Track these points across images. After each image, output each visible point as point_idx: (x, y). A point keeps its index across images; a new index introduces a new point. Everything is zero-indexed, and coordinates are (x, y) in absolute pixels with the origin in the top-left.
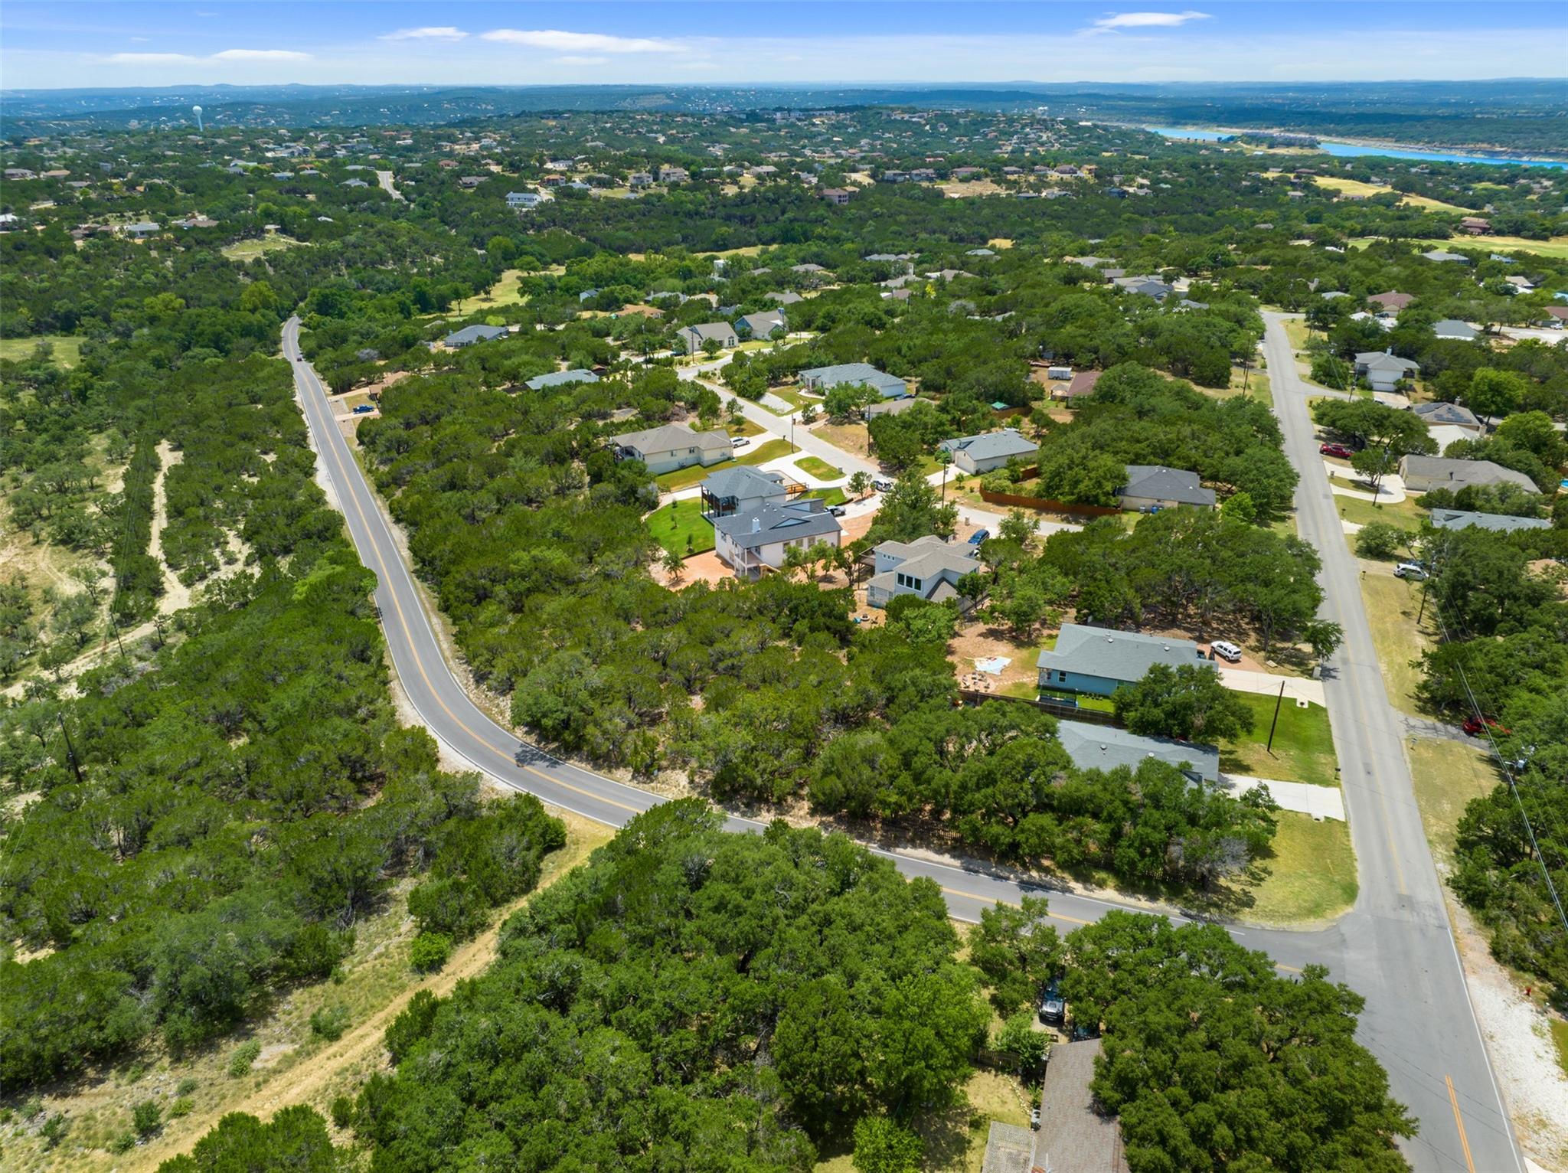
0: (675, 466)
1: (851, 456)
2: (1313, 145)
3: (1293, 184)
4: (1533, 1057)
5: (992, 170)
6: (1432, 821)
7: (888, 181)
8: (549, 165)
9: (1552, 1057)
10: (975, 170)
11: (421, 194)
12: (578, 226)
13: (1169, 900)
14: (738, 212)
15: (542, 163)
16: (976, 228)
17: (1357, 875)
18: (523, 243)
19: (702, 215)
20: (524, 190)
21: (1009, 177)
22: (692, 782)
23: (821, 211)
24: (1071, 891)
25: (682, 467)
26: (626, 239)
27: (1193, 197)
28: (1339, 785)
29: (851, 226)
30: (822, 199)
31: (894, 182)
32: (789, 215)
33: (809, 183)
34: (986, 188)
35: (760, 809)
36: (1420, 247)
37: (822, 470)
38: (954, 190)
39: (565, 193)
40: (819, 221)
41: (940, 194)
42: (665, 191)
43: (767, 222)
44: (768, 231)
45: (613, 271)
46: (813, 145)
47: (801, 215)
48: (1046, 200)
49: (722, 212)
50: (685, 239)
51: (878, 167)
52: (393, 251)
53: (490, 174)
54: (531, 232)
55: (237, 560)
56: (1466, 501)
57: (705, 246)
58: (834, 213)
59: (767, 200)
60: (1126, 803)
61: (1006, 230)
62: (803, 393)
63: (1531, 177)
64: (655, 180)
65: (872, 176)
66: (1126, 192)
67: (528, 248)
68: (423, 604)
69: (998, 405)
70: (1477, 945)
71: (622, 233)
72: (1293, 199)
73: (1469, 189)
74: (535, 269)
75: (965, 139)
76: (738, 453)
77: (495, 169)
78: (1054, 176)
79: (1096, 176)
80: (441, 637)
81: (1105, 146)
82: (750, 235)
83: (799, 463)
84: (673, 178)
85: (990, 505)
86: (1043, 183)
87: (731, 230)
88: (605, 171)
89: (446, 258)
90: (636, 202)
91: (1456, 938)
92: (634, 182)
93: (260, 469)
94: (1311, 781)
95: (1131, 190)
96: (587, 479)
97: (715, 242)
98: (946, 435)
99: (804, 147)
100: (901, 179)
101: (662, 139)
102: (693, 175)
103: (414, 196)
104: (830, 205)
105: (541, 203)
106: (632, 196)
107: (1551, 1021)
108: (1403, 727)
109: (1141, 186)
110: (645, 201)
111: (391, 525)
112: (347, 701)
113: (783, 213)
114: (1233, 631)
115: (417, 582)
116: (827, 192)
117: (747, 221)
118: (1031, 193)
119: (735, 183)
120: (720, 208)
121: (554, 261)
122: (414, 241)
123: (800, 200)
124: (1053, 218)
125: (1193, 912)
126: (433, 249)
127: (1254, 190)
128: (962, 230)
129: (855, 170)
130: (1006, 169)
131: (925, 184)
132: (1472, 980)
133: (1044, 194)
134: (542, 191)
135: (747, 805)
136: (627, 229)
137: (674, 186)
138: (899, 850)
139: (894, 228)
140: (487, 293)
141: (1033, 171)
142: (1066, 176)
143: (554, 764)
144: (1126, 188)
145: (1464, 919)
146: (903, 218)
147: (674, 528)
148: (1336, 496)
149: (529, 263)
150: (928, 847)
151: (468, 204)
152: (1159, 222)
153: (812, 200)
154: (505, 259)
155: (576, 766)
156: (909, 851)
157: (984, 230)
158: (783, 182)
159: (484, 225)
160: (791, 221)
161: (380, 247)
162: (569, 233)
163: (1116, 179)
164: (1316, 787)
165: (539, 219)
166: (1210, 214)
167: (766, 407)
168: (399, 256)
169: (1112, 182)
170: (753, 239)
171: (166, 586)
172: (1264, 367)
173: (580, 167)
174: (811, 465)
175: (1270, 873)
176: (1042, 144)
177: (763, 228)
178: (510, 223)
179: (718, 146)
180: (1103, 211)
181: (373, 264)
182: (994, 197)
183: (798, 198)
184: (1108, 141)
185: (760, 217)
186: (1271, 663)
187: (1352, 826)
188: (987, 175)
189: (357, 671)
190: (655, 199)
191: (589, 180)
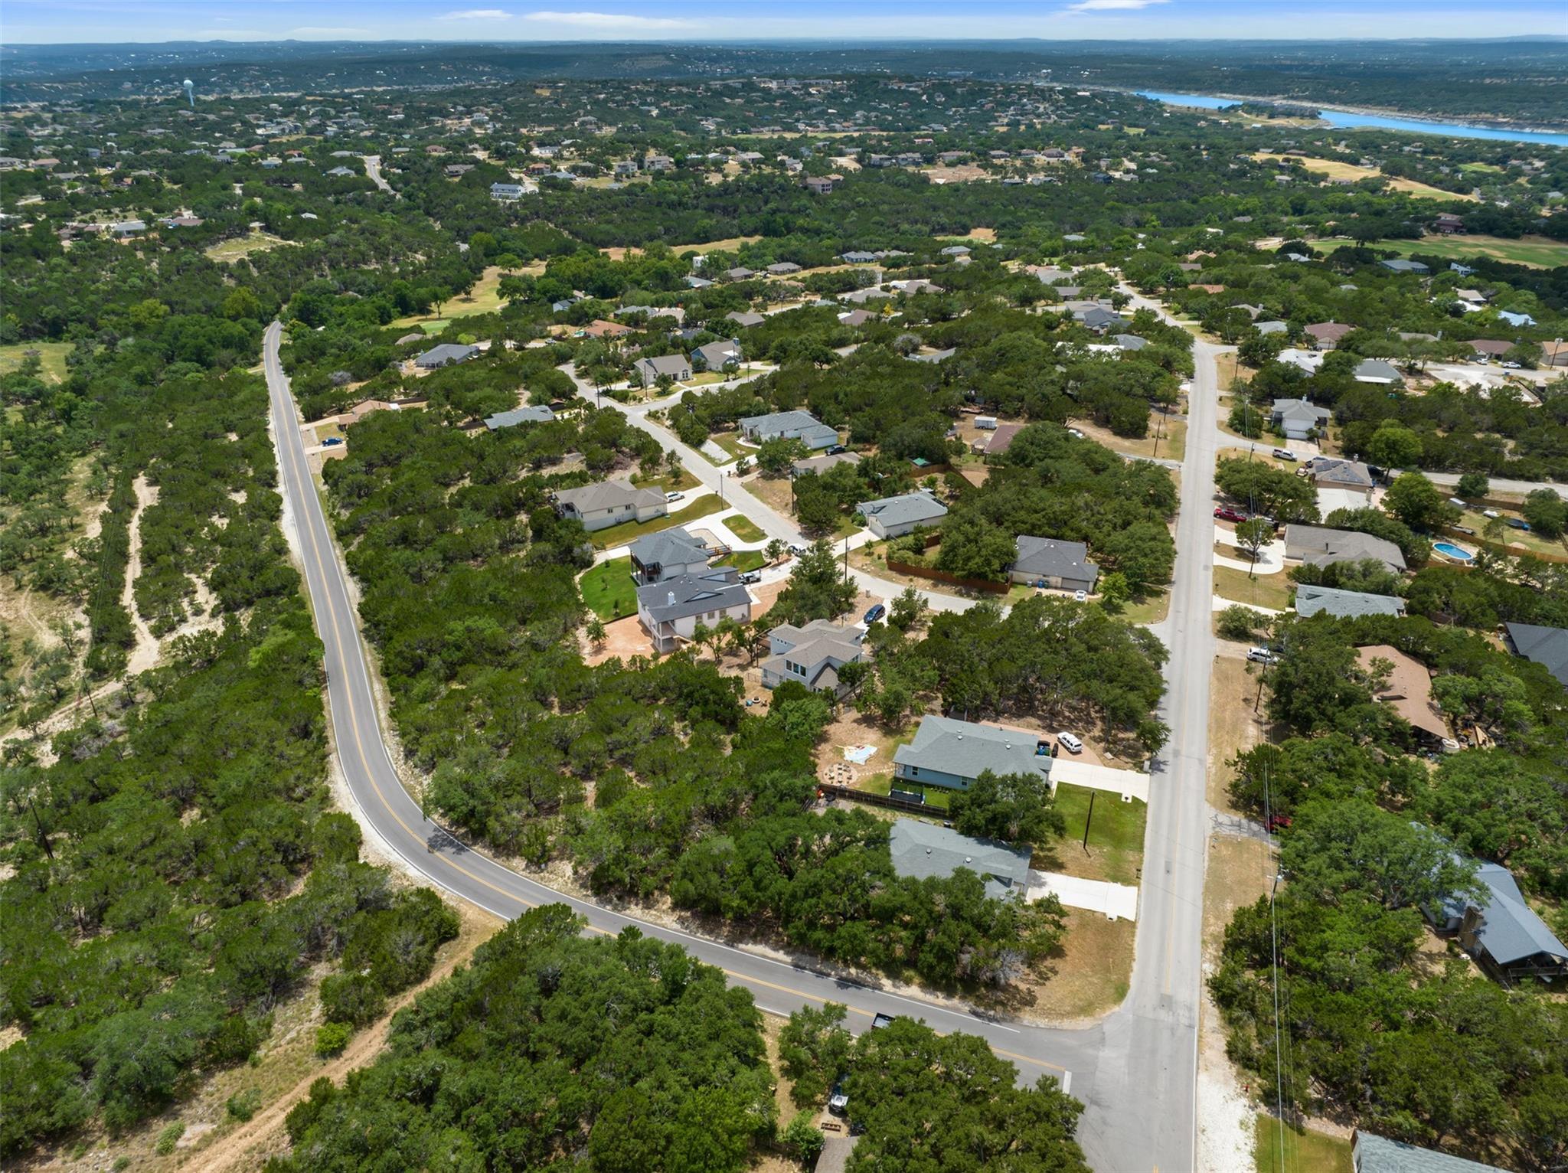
0: (612, 522)
1: (776, 514)
2: (1314, 115)
3: (1281, 168)
4: (1233, 1148)
5: (979, 155)
6: (1212, 920)
7: (874, 166)
8: (536, 152)
9: (1248, 1148)
10: (961, 154)
11: (406, 184)
12: (561, 218)
13: (963, 998)
14: (720, 202)
15: (529, 149)
16: (958, 218)
17: (1132, 975)
18: (505, 238)
19: (684, 206)
20: (509, 180)
21: (995, 161)
22: (576, 872)
23: (804, 201)
24: (879, 987)
25: (619, 523)
26: (608, 233)
27: (1179, 183)
28: (1138, 885)
29: (833, 217)
30: (806, 188)
31: (881, 166)
32: (772, 205)
33: (794, 170)
34: (972, 173)
35: (629, 902)
36: (1383, 253)
37: (747, 530)
38: (940, 176)
39: (549, 183)
40: (801, 211)
41: (925, 180)
42: (649, 180)
43: (750, 212)
44: (751, 222)
45: (591, 272)
46: (807, 117)
47: (783, 205)
48: (1031, 186)
49: (704, 202)
50: (667, 231)
51: (864, 151)
52: (376, 249)
53: (476, 161)
54: (515, 225)
55: (203, 611)
56: (1330, 578)
57: (687, 238)
58: (818, 202)
59: (751, 189)
60: (930, 912)
61: (988, 219)
62: (741, 441)
63: (1523, 158)
64: (640, 167)
65: (859, 161)
66: (1111, 178)
67: (510, 244)
68: (368, 668)
69: (920, 462)
70: (1217, 1042)
71: (604, 227)
72: (1279, 184)
73: (1457, 171)
74: (516, 266)
75: (961, 110)
76: (673, 508)
77: (481, 155)
78: (1040, 159)
79: (1084, 160)
80: (380, 705)
81: (1102, 118)
82: (732, 226)
83: (726, 522)
84: (658, 167)
85: (894, 574)
86: (1030, 167)
87: (714, 222)
88: (590, 159)
89: (429, 257)
90: (620, 192)
91: (1200, 1037)
92: (619, 170)
93: (230, 510)
94: (1115, 880)
95: (1117, 175)
96: (530, 533)
97: (697, 235)
98: (864, 498)
99: (798, 120)
100: (887, 163)
101: (655, 112)
102: (678, 163)
103: (400, 185)
104: (813, 194)
105: (525, 195)
106: (616, 186)
107: (1259, 1116)
108: (1211, 824)
109: (1128, 171)
110: (629, 191)
111: (347, 578)
112: (286, 781)
113: (766, 203)
114: (1081, 720)
115: (365, 643)
116: (811, 180)
117: (730, 211)
118: (1017, 179)
119: (720, 170)
120: (703, 198)
121: (536, 256)
122: (397, 238)
123: (784, 189)
124: (1037, 206)
125: (981, 1010)
126: (415, 247)
127: (1242, 173)
128: (944, 220)
129: (841, 154)
130: (993, 153)
131: (911, 169)
132: (1203, 1077)
133: (1029, 180)
134: (527, 181)
135: (620, 898)
136: (610, 222)
137: (658, 175)
138: (741, 946)
139: (877, 218)
140: (468, 293)
141: (1020, 154)
142: (1052, 160)
143: (460, 850)
144: (1111, 173)
145: (1213, 1016)
146: (885, 207)
147: (604, 589)
148: (1216, 567)
149: (510, 261)
150: (767, 943)
151: (453, 196)
152: (1142, 210)
153: (796, 188)
154: (486, 255)
155: (480, 852)
156: (750, 947)
157: (966, 220)
158: (767, 170)
159: (469, 218)
160: (774, 212)
161: (363, 247)
162: (551, 226)
163: (1103, 163)
164: (1118, 886)
165: (522, 212)
166: (1194, 202)
167: (706, 456)
168: (382, 254)
169: (1098, 167)
170: (735, 231)
171: (138, 637)
172: (1186, 413)
173: (566, 154)
174: (738, 524)
175: (1056, 973)
176: (1038, 116)
177: (745, 218)
178: (496, 216)
179: (711, 120)
180: (1087, 198)
181: (356, 263)
182: (979, 184)
183: (781, 187)
184: (1106, 113)
185: (743, 208)
186: (1109, 755)
187: (1139, 925)
188: (973, 160)
189: (297, 750)
190: (638, 190)
191: (574, 169)
